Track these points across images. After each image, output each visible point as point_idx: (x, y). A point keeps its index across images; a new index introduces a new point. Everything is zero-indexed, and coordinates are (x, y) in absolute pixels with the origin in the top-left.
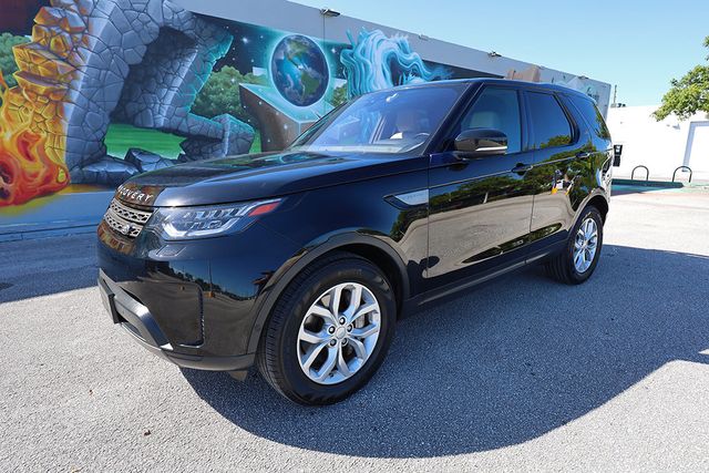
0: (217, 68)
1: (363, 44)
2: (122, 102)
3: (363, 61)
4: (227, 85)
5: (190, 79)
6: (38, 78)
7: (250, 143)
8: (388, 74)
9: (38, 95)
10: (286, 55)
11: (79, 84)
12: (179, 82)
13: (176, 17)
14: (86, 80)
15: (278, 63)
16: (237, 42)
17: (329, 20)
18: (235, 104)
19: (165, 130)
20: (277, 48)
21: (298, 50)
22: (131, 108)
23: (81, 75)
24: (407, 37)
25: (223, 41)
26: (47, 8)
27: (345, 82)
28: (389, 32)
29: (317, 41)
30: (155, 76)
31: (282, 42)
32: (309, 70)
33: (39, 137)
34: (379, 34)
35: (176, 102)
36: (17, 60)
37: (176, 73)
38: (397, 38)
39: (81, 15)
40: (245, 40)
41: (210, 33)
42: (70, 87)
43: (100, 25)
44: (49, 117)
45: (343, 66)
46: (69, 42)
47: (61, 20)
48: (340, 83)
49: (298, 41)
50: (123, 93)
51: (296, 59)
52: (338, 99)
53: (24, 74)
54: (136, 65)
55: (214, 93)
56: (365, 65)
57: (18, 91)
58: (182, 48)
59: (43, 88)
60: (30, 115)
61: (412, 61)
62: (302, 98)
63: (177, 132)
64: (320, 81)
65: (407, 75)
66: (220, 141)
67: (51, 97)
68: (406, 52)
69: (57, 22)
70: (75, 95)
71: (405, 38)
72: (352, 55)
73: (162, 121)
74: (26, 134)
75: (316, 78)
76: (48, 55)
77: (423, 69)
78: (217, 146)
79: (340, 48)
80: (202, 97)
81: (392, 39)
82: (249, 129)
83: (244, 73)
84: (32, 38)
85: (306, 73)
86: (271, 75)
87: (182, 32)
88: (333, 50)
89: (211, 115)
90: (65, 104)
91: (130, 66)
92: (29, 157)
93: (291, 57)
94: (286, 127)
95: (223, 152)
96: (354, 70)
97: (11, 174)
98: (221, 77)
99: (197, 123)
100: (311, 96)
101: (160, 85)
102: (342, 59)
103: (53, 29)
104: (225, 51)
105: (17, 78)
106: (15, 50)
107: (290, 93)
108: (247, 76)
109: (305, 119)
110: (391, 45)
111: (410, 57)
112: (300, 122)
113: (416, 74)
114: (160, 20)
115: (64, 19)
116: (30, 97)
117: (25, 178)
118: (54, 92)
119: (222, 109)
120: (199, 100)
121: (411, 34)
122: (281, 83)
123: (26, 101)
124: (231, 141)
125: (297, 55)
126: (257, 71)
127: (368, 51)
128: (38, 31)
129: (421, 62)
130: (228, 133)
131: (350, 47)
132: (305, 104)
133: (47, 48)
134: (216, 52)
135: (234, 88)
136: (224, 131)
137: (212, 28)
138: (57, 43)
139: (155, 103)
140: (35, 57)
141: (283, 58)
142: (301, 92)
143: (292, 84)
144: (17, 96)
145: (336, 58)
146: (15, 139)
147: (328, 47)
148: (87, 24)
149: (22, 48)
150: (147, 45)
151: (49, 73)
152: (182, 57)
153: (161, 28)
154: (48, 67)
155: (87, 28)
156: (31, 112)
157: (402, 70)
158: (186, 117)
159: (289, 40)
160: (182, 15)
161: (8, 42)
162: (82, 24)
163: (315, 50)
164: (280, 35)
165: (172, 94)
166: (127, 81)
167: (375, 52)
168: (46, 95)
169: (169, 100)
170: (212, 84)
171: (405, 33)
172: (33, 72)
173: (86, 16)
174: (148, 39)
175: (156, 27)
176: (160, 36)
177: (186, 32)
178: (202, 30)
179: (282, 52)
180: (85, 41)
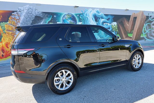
1: (86, 13)
3: (86, 17)
6: (10, 31)
8: (94, 19)
9: (9, 34)
10: (65, 18)
13: (38, 13)
15: (63, 20)
16: (53, 17)
17: (76, 8)
20: (63, 17)
21: (68, 17)
24: (99, 9)
25: (50, 17)
26: (11, 16)
27: (82, 22)
28: (93, 9)
29: (74, 14)
31: (64, 15)
32: (72, 21)
33: (10, 43)
34: (91, 10)
36: (5, 27)
38: (96, 10)
39: (18, 16)
40: (55, 16)
41: (46, 16)
42: (16, 32)
43: (22, 18)
44: (12, 39)
45: (81, 19)
46: (16, 22)
47: (14, 18)
49: (68, 14)
51: (68, 19)
56: (87, 18)
57: (5, 34)
58: (40, 20)
59: (10, 33)
60: (8, 39)
61: (101, 15)
65: (100, 19)
67: (12, 34)
68: (99, 13)
69: (13, 19)
71: (98, 10)
72: (83, 16)
74: (7, 43)
75: (73, 23)
76: (11, 26)
77: (104, 16)
79: (80, 15)
81: (94, 10)
84: (8, 23)
87: (40, 17)
88: (78, 15)
90: (15, 35)
92: (8, 47)
93: (67, 19)
96: (84, 19)
97: (4, 51)
102: (80, 17)
103: (13, 20)
104: (50, 19)
105: (6, 31)
110: (94, 12)
111: (100, 14)
113: (102, 18)
114: (35, 15)
115: (15, 17)
116: (8, 35)
117: (7, 52)
118: (13, 33)
121: (99, 8)
123: (7, 36)
125: (68, 18)
127: (88, 15)
128: (10, 21)
129: (104, 15)
131: (83, 14)
134: (48, 20)
137: (47, 15)
138: (13, 23)
140: (9, 26)
141: (65, 19)
144: (5, 35)
145: (79, 17)
146: (5, 44)
147: (77, 15)
149: (6, 25)
150: (32, 21)
151: (12, 29)
152: (40, 22)
153: (35, 17)
154: (12, 28)
155: (19, 19)
156: (8, 38)
157: (98, 18)
159: (66, 15)
160: (40, 13)
161: (4, 24)
163: (73, 16)
164: (63, 14)
167: (90, 14)
168: (11, 34)
171: (98, 8)
172: (9, 29)
173: (19, 16)
174: (33, 19)
175: (34, 16)
176: (35, 18)
177: (41, 16)
178: (44, 15)
179: (64, 18)
180: (19, 22)
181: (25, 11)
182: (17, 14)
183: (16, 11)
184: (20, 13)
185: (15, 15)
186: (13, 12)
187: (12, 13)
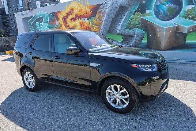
0: (134, 14)
2: (110, 28)
4: (137, 18)
5: (126, 19)
6: (97, 25)
7: (143, 37)
11: (103, 25)
12: (123, 20)
13: (123, 2)
14: (104, 24)
15: (157, 7)
16: (141, 4)
18: (139, 24)
19: (119, 34)
20: (157, 1)
22: (112, 29)
23: (103, 23)
26: (99, 10)
27: (194, 6)
30: (117, 20)
32: (172, 5)
35: (122, 26)
36: (94, 22)
37: (123, 18)
40: (144, 2)
41: (132, 4)
42: (101, 26)
43: (107, 10)
46: (102, 16)
48: (190, 7)
50: (110, 26)
51: (165, 3)
52: (188, 15)
53: (95, 25)
54: (114, 18)
55: (133, 22)
57: (94, 28)
58: (124, 10)
59: (97, 27)
62: (167, 18)
63: (121, 34)
64: (178, 9)
66: (133, 36)
69: (100, 12)
70: (102, 28)
73: (118, 32)
75: (175, 8)
76: (98, 20)
78: (133, 38)
80: (129, 24)
82: (143, 32)
83: (142, 13)
84: (96, 17)
85: (170, 7)
86: (153, 11)
89: (131, 29)
90: (100, 30)
91: (112, 19)
93: (163, 3)
94: (158, 30)
95: (134, 40)
98: (135, 17)
99: (127, 32)
100: (172, 16)
101: (118, 22)
103: (99, 14)
104: (137, 8)
106: (94, 20)
107: (161, 17)
108: (144, 14)
109: (168, 26)
112: (165, 28)
114: (119, 5)
118: (99, 28)
119: (135, 26)
120: (128, 25)
122: (157, 14)
123: (95, 30)
124: (136, 36)
125: (166, 1)
126: (147, 12)
128: (97, 15)
130: (136, 34)
132: (168, 20)
133: (98, 19)
134: (134, 9)
135: (139, 19)
136: (135, 33)
137: (133, 2)
138: (100, 17)
139: (117, 27)
140: (96, 21)
141: (159, 4)
142: (166, 16)
143: (163, 13)
148: (105, 11)
150: (116, 12)
152: (124, 13)
154: (99, 23)
158: (124, 30)
160: (125, 1)
162: (104, 11)
165: (121, 24)
166: (111, 22)
168: (97, 29)
169: (120, 26)
170: (132, 19)
173: (105, 9)
174: (116, 11)
175: (118, 7)
176: (119, 8)
177: (126, 6)
178: (130, 3)
179: (159, 2)
180: (104, 15)
181: (110, 2)
182: (103, 6)
183: (103, 4)
184: (105, 5)
185: (102, 8)
186: (100, 5)
187: (100, 7)
